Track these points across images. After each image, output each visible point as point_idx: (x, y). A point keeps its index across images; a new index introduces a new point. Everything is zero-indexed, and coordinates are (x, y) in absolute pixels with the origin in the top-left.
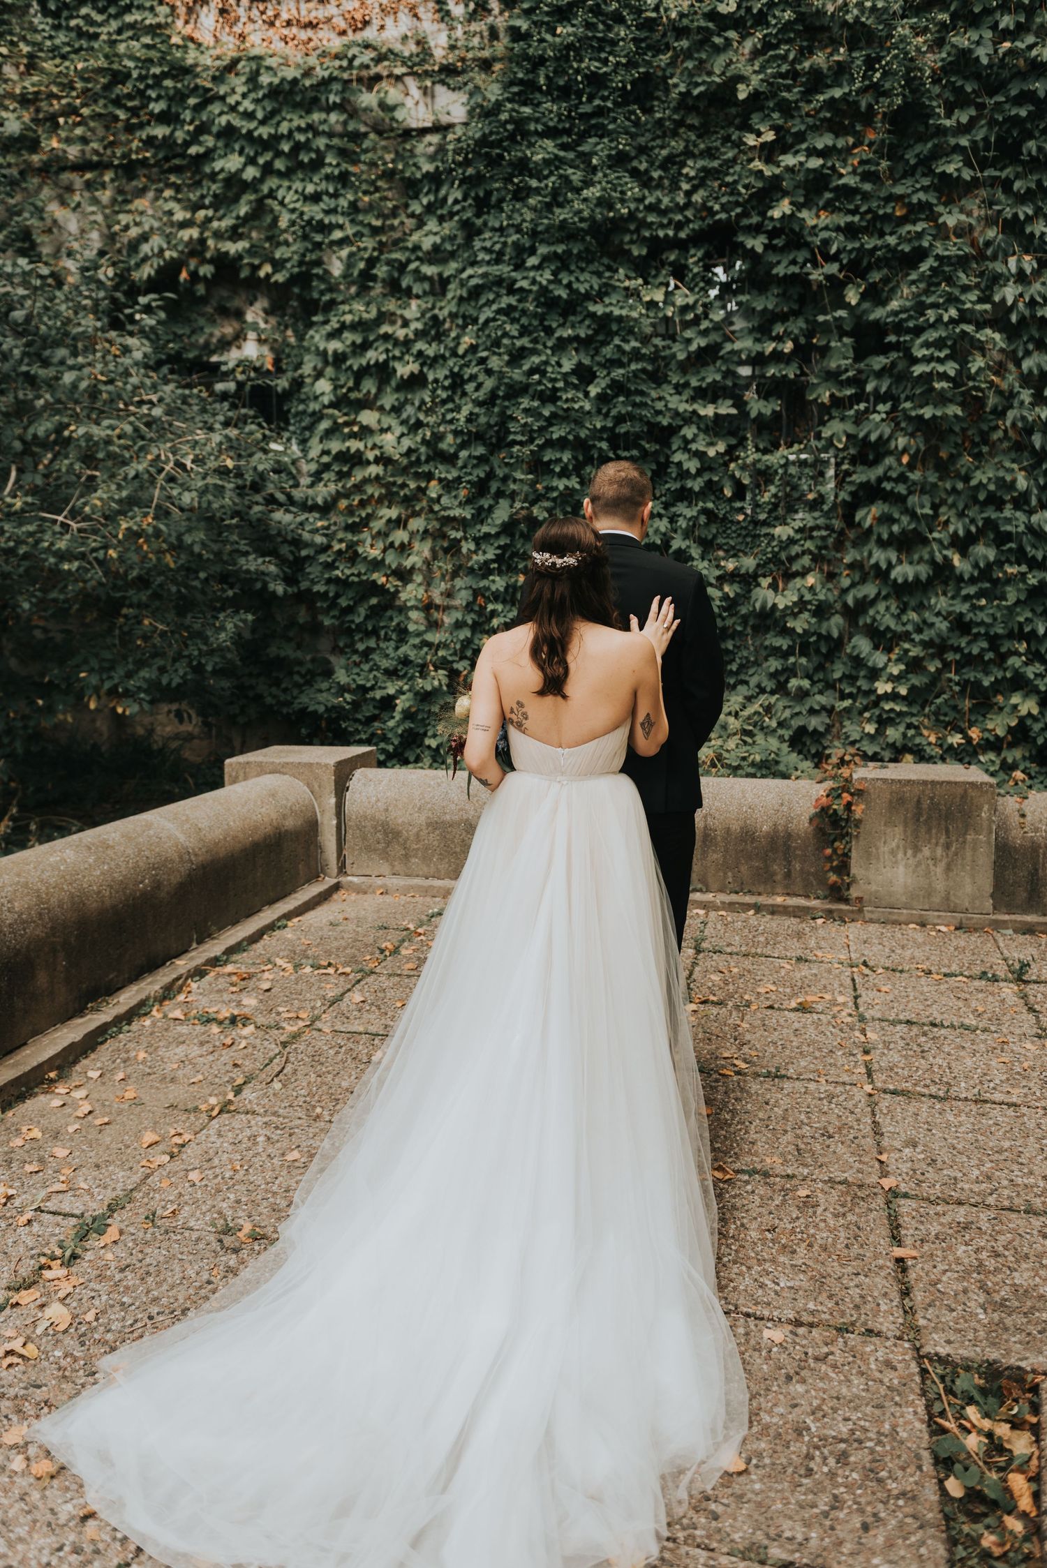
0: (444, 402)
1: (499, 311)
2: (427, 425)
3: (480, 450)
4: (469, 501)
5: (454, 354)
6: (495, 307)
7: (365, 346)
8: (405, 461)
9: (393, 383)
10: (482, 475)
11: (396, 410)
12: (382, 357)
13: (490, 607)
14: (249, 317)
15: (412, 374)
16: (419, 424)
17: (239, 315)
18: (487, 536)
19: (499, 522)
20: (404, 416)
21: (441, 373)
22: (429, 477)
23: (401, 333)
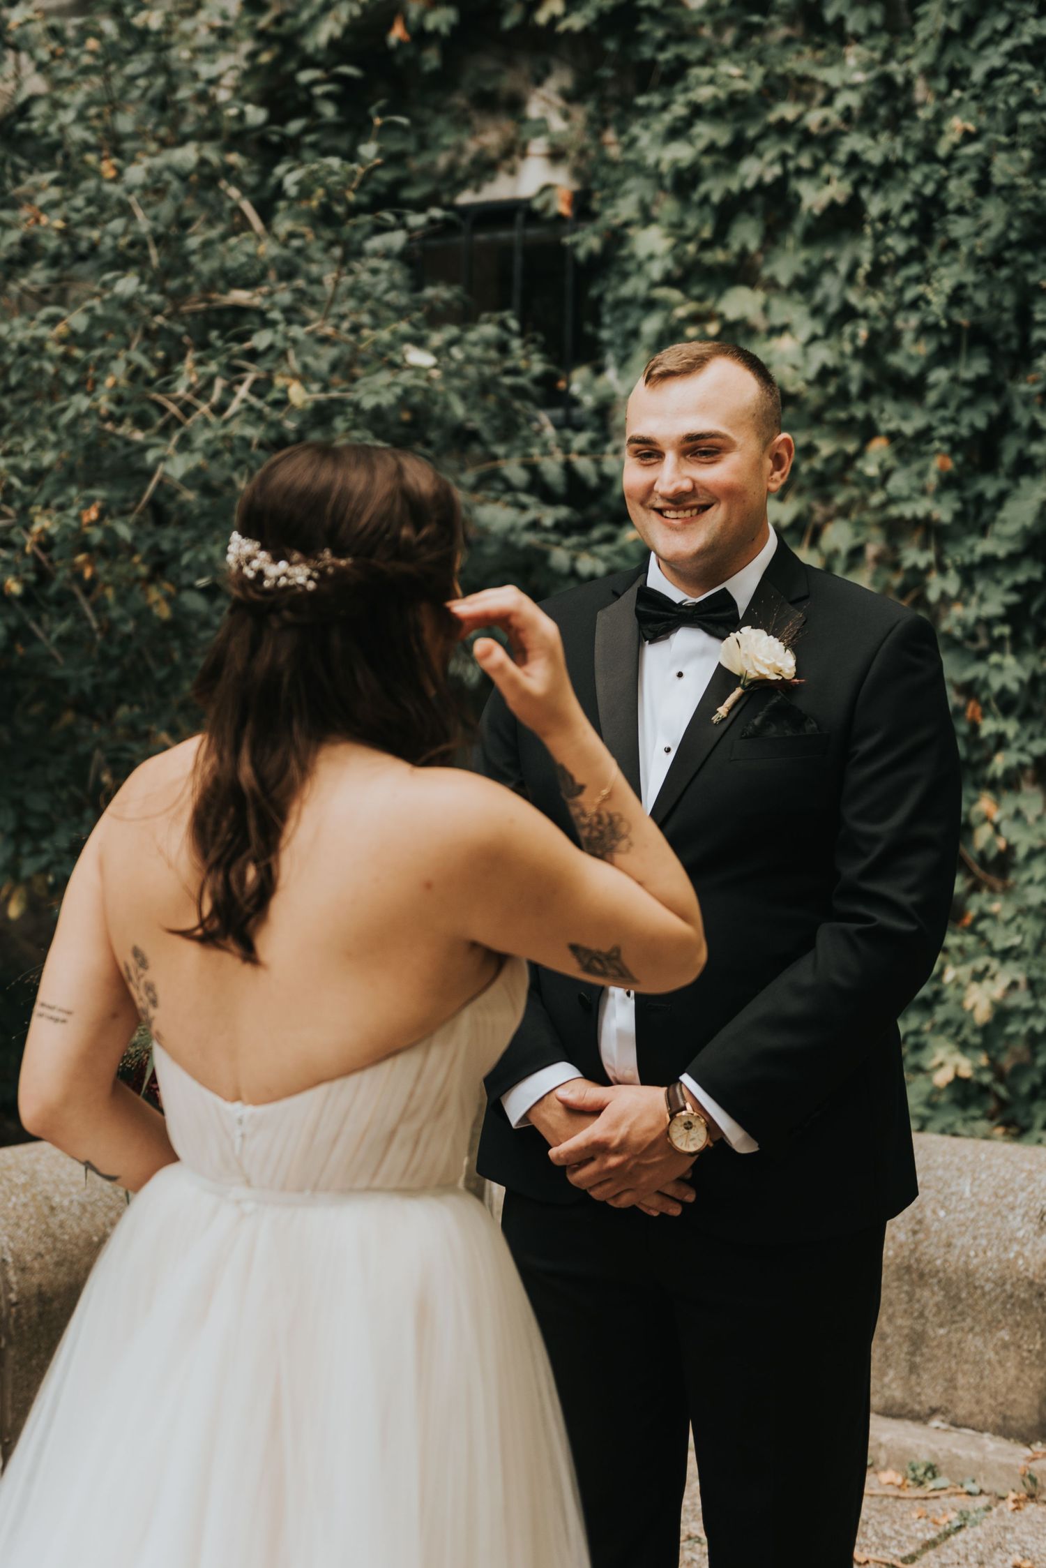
0: (904, 261)
1: (1013, 55)
2: (865, 315)
3: (975, 367)
4: (948, 482)
5: (927, 154)
6: (1007, 45)
7: (739, 149)
8: (814, 396)
9: (798, 227)
10: (981, 423)
11: (804, 285)
12: (772, 172)
13: (988, 727)
14: (534, 109)
15: (832, 206)
16: (848, 313)
17: (515, 106)
18: (989, 563)
19: (1011, 528)
20: (819, 295)
21: (897, 199)
22: (867, 431)
23: (813, 119)
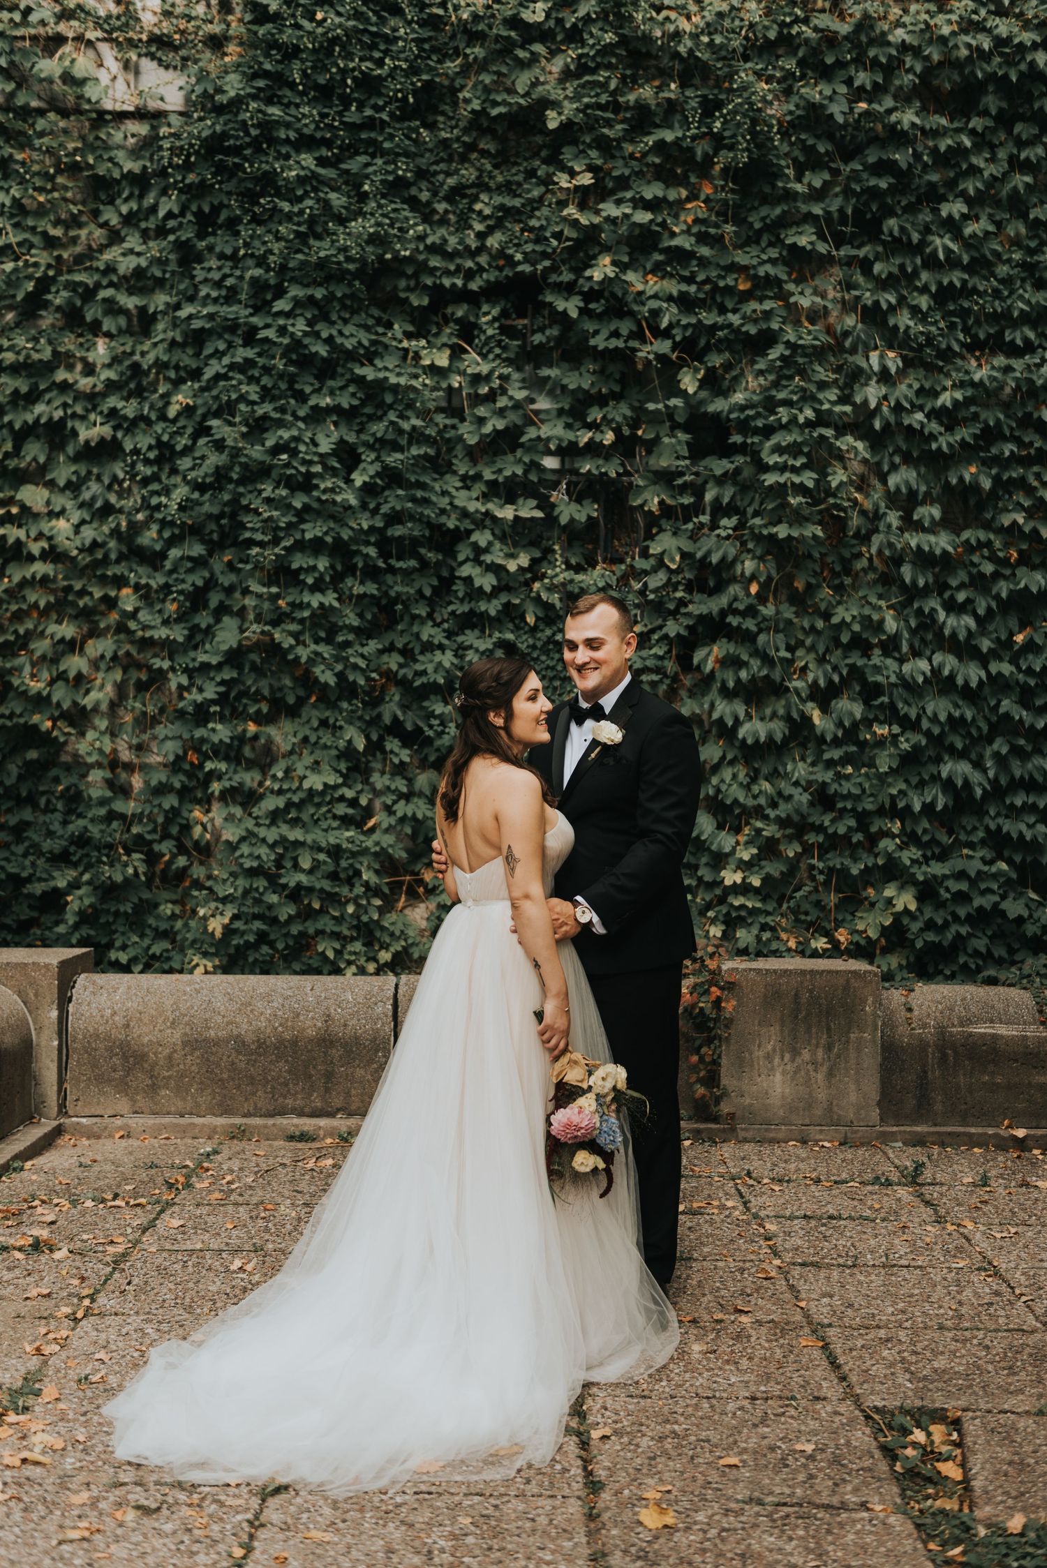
0: (146, 482)
1: (232, 367)
2: (120, 511)
3: (198, 550)
4: (181, 618)
5: (163, 417)
6: (226, 360)
7: (33, 397)
8: (84, 559)
9: (70, 450)
10: (200, 583)
11: (73, 487)
12: (58, 414)
13: (209, 766)
15: (102, 440)
16: (107, 510)
18: (206, 667)
19: (225, 647)
20: (86, 495)
21: (144, 441)
22: (120, 582)
23: (85, 383)
